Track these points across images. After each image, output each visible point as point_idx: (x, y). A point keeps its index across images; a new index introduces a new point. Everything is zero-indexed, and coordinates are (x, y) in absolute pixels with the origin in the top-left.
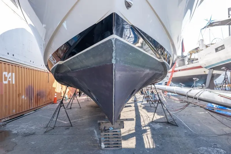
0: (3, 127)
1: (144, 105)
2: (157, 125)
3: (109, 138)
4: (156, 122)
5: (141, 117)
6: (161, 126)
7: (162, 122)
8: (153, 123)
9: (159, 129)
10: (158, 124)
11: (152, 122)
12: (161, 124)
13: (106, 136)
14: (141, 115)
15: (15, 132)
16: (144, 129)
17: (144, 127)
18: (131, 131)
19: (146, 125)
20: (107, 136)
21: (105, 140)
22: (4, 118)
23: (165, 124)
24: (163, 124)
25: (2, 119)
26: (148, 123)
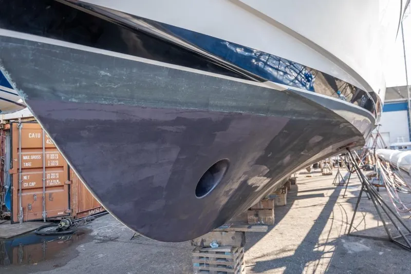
0: (86, 223)
1: (355, 195)
2: (357, 243)
3: (207, 264)
4: (358, 236)
5: (330, 221)
6: (368, 248)
7: (375, 238)
8: (350, 237)
9: (356, 255)
10: (363, 240)
11: (349, 235)
12: (371, 241)
13: (202, 260)
14: (331, 217)
15: (95, 233)
16: (318, 251)
17: (323, 245)
18: (285, 251)
19: (330, 241)
20: (204, 261)
21: (200, 268)
22: (93, 210)
23: (382, 243)
24: (375, 241)
25: (91, 210)
26: (337, 236)
